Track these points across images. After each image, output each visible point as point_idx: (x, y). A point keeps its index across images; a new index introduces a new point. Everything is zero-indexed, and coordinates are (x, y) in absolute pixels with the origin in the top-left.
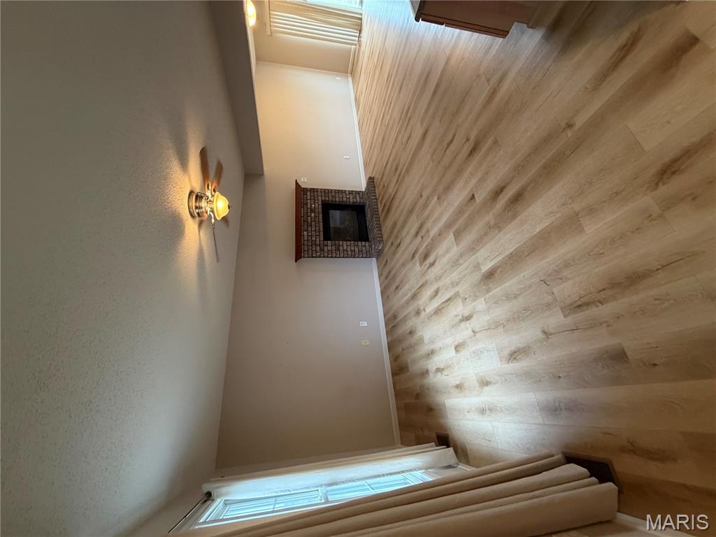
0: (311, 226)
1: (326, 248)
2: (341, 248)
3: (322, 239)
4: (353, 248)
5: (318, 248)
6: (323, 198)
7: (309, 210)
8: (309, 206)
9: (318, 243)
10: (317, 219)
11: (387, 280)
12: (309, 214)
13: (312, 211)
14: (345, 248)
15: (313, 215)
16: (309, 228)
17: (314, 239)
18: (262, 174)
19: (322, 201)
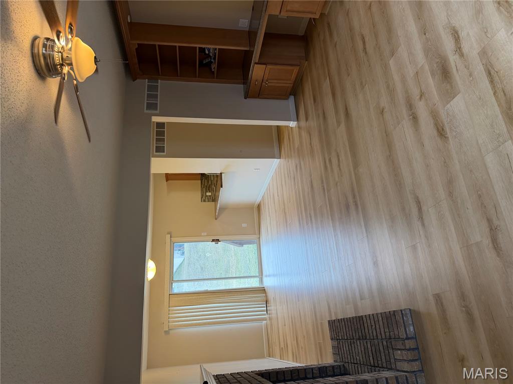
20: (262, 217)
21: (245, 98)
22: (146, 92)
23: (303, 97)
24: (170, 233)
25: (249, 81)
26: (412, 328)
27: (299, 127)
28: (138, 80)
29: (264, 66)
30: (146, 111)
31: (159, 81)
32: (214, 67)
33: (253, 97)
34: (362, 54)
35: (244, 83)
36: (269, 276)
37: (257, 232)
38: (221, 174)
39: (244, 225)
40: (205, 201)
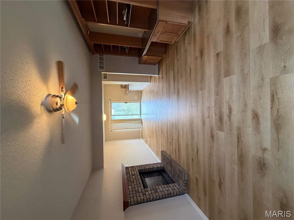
0: (133, 182)
1: (147, 193)
2: (158, 190)
3: (142, 188)
4: (167, 189)
5: (141, 194)
6: (139, 169)
7: (131, 176)
8: (131, 173)
9: (140, 191)
10: (137, 178)
11: (207, 196)
12: (131, 177)
13: (133, 175)
14: (161, 189)
15: (134, 177)
16: (132, 184)
17: (137, 189)
18: (103, 168)
19: (138, 170)
20: (142, 96)
21: (139, 64)
22: (99, 61)
23: (162, 67)
24: (110, 100)
25: (142, 58)
26: (186, 177)
27: (159, 77)
28: (95, 54)
29: (148, 56)
30: (99, 70)
31: (104, 55)
32: (127, 51)
33: (143, 64)
34: (189, 76)
35: (139, 57)
36: (143, 114)
37: (140, 100)
38: (128, 85)
39: (136, 98)
40: (122, 88)
